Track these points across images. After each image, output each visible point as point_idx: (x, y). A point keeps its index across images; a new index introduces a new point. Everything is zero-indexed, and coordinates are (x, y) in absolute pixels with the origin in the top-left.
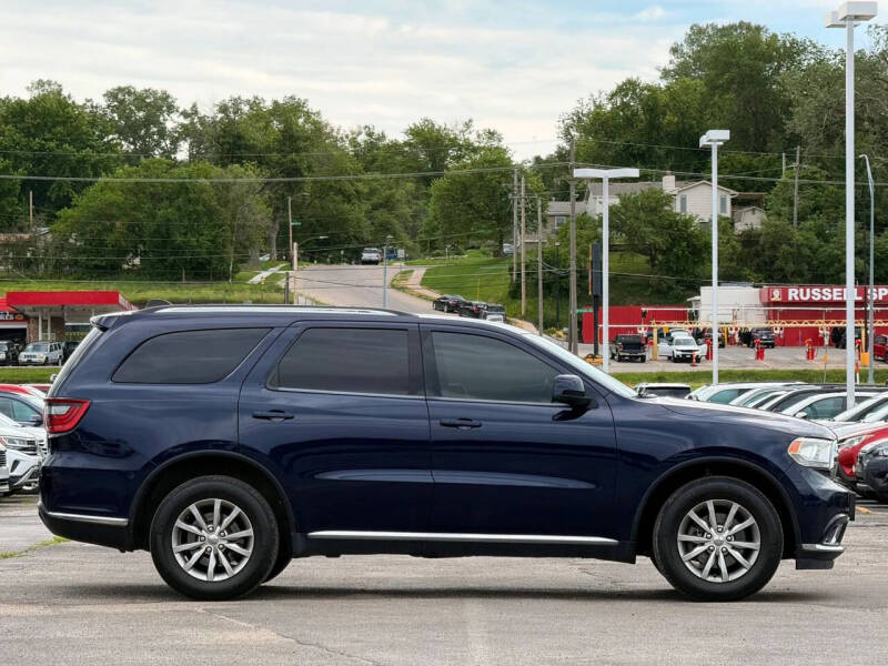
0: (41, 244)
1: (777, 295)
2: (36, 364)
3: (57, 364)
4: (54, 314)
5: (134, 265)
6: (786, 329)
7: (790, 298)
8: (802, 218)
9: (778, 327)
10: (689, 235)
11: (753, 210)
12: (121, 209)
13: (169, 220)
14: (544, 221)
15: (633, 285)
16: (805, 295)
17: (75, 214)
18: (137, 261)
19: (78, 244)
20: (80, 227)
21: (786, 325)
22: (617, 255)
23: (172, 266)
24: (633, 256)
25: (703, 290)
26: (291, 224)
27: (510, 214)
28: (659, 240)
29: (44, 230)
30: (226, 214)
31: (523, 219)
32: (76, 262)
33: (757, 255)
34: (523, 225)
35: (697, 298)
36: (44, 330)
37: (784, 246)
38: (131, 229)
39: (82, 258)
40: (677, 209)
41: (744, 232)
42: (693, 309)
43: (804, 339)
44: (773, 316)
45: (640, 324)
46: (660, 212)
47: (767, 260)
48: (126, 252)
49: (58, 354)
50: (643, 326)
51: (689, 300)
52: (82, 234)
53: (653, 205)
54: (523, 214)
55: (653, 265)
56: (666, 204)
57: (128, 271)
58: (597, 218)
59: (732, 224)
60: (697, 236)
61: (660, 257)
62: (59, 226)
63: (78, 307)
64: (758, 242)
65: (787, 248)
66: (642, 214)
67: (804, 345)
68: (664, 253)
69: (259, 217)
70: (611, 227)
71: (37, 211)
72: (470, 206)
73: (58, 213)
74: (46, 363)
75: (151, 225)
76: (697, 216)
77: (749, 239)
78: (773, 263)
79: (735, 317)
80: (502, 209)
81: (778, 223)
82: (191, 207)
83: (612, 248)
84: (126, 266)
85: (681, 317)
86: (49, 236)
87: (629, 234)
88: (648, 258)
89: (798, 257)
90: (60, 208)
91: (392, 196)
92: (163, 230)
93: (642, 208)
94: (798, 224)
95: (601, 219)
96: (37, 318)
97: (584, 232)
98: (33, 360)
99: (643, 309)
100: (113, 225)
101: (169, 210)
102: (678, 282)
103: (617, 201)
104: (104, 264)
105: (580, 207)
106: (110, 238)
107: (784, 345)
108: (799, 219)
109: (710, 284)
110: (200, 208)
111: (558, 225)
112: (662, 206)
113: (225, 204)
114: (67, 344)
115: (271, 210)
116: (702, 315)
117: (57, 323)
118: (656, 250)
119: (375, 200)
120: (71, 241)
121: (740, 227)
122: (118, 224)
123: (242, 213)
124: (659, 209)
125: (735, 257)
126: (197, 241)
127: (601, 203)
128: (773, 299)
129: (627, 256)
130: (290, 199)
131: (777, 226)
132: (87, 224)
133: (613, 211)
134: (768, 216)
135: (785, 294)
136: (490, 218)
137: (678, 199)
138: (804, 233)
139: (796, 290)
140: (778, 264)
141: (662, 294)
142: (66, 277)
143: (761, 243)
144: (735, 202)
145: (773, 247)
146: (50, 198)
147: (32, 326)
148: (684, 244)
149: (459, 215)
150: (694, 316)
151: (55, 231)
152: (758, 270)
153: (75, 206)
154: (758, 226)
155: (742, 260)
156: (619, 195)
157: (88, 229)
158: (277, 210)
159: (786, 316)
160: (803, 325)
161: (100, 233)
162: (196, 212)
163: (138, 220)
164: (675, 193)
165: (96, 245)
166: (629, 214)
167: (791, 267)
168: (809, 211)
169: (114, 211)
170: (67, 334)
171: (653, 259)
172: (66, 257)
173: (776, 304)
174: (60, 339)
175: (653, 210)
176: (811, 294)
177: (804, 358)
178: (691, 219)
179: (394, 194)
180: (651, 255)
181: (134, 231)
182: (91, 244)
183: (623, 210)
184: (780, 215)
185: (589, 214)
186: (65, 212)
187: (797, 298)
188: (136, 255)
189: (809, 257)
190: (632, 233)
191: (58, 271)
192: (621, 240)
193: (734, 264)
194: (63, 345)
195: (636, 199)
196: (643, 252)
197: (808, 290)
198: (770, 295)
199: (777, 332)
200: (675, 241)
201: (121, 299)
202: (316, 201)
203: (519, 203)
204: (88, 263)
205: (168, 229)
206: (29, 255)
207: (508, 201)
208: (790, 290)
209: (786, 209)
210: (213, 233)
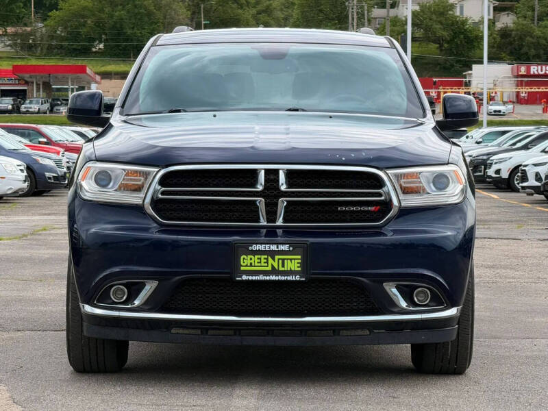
0: (38, 35)
1: (523, 70)
2: (32, 113)
3: (45, 113)
4: (44, 80)
5: (100, 49)
6: (529, 92)
7: (532, 73)
8: (540, 19)
9: (524, 92)
10: (465, 30)
11: (508, 14)
12: (91, 11)
13: (122, 19)
14: (369, 20)
15: (427, 64)
16: (542, 70)
17: (61, 14)
18: (101, 46)
19: (63, 34)
20: (64, 23)
21: (529, 90)
22: (417, 44)
23: (125, 49)
24: (427, 44)
25: (475, 67)
26: (203, 22)
27: (347, 17)
28: (445, 33)
29: (40, 25)
30: (159, 15)
31: (355, 20)
32: (61, 47)
33: (511, 44)
34: (355, 24)
35: (470, 72)
36: (38, 90)
37: (528, 38)
38: (98, 24)
39: (65, 44)
40: (458, 13)
41: (501, 28)
42: (467, 79)
43: (541, 100)
44: (520, 84)
45: (432, 89)
46: (446, 15)
47: (517, 47)
48: (94, 40)
49: (46, 106)
50: (433, 90)
51: (464, 73)
52: (65, 28)
53: (442, 10)
54: (355, 16)
55: (441, 50)
56: (450, 10)
57: (96, 52)
58: (404, 19)
59: (494, 23)
60: (470, 30)
61: (446, 45)
62: (50, 22)
63: (60, 76)
64: (510, 35)
65: (530, 39)
66: (434, 17)
67: (541, 103)
68: (448, 42)
69: (181, 17)
70: (414, 25)
71: (36, 12)
72: (321, 11)
73: (50, 14)
74: (39, 112)
75: (111, 22)
76: (470, 18)
77: (505, 33)
78: (520, 49)
79: (495, 85)
80: (341, 13)
81: (525, 22)
82: (136, 11)
83: (414, 39)
84: (94, 50)
85: (459, 84)
86: (44, 29)
87: (425, 30)
88: (438, 45)
89: (537, 45)
90: (51, 11)
91: (271, 5)
92: (118, 26)
93: (434, 12)
94: (538, 23)
95: (406, 19)
96: (33, 83)
97: (396, 28)
98: (30, 110)
99: (434, 79)
100: (86, 22)
101: (122, 12)
102: (458, 61)
103: (417, 8)
104: (79, 48)
105: (393, 12)
106: (83, 30)
107: (527, 104)
108: (538, 20)
109: (482, 63)
110: (142, 11)
111: (379, 24)
112: (447, 11)
113: (159, 9)
114: (53, 100)
115: (189, 13)
116: (474, 84)
117: (47, 86)
118: (443, 40)
119: (260, 7)
120: (58, 32)
121: (499, 25)
122: (89, 22)
123: (170, 15)
124: (446, 13)
125: (495, 45)
126: (141, 33)
127: (407, 9)
128: (520, 73)
129: (424, 45)
130: (202, 6)
131: (523, 25)
132: (69, 21)
133: (414, 14)
134: (518, 18)
135: (528, 70)
136: (333, 19)
137: (458, 6)
138: (540, 29)
139: (536, 67)
140: (525, 49)
141: (447, 70)
142: (55, 55)
143: (513, 36)
144: (495, 9)
145: (521, 38)
146: (45, 4)
147: (30, 87)
148: (462, 36)
149: (313, 17)
150: (468, 84)
151: (48, 26)
152: (511, 54)
153: (62, 9)
154: (511, 25)
155: (500, 47)
156: (419, 4)
157: (69, 24)
158: (194, 13)
159: (529, 84)
160: (540, 90)
161: (76, 27)
162: (139, 13)
163: (102, 18)
164: (456, 2)
165: (74, 36)
166: (425, 16)
167: (533, 52)
168: (545, 15)
169: (86, 13)
170: (53, 93)
171: (441, 46)
172: (54, 43)
173: (523, 76)
174: (48, 96)
175: (442, 14)
176: (546, 70)
177: (541, 112)
178: (467, 20)
179: (271, 4)
180: (439, 44)
181: (98, 26)
182: (70, 34)
183: (422, 14)
184: (525, 17)
185: (399, 17)
186: (54, 13)
187: (536, 73)
188: (100, 42)
189: (545, 45)
190: (427, 29)
191: (50, 51)
192: (419, 34)
193: (495, 50)
194: (50, 100)
195: (430, 7)
196: (434, 42)
197: (544, 67)
198: (518, 70)
199: (523, 95)
200: (455, 35)
201: (88, 70)
202: (220, 7)
203: (352, 9)
204: (69, 47)
205: (121, 25)
206: (31, 41)
207: (346, 7)
208: (532, 67)
209: (530, 13)
210: (151, 28)
